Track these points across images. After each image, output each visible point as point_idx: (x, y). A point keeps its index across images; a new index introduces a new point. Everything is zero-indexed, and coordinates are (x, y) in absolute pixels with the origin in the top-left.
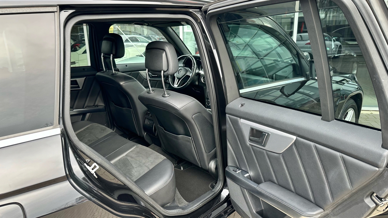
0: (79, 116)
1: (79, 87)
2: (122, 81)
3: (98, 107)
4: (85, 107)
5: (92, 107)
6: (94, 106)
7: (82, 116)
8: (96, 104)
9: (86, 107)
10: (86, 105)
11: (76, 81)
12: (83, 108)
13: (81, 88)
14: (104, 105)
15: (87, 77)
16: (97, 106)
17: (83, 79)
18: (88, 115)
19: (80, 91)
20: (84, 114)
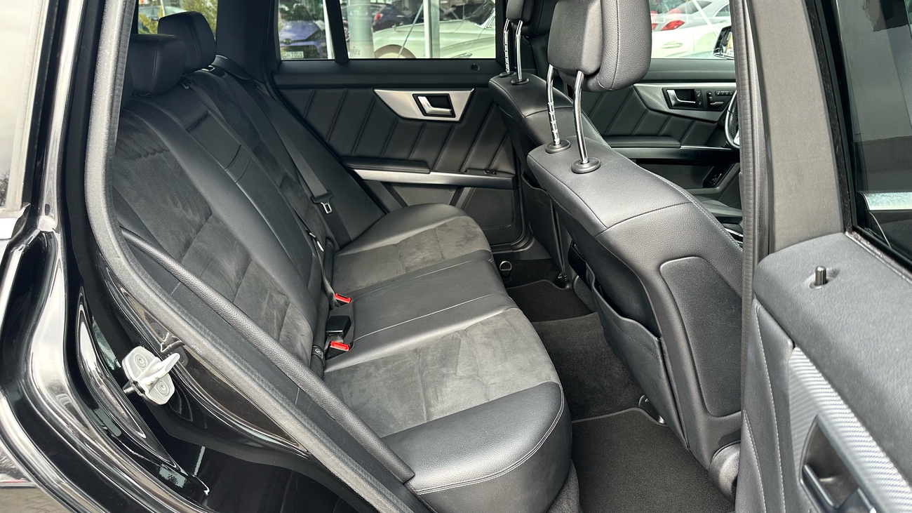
0: (448, 191)
1: (453, 115)
2: (528, 106)
3: (495, 174)
4: (464, 169)
5: (481, 172)
6: (485, 170)
7: (454, 192)
8: (493, 167)
9: (466, 171)
10: (467, 165)
11: (447, 97)
12: (459, 172)
14: (513, 172)
15: (478, 89)
16: (495, 172)
17: (467, 94)
18: (467, 190)
19: (457, 126)
20: (458, 187)
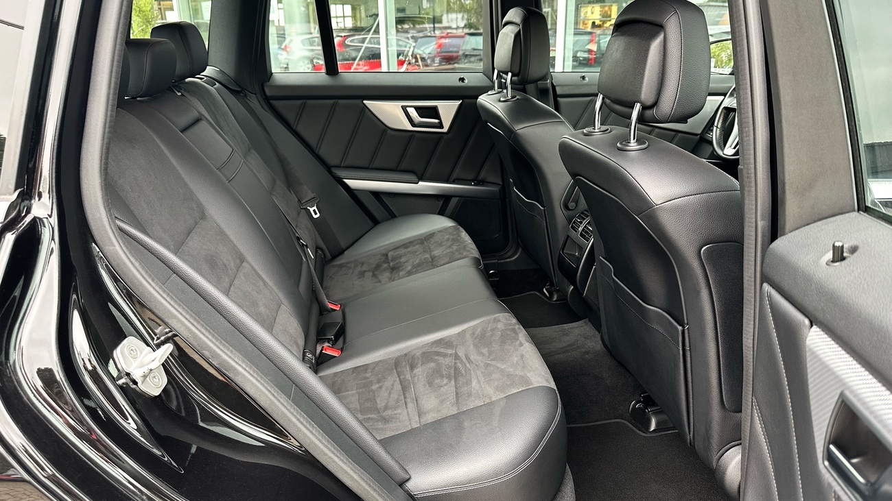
13: (445, 130)
